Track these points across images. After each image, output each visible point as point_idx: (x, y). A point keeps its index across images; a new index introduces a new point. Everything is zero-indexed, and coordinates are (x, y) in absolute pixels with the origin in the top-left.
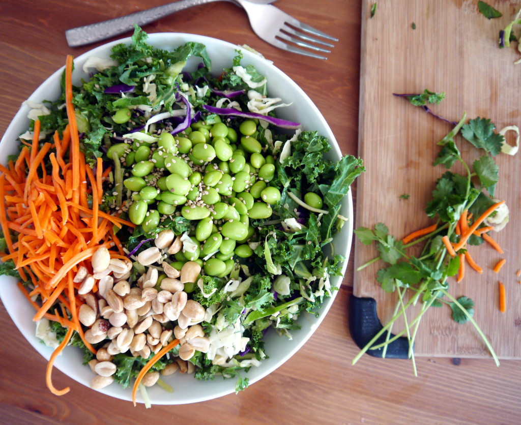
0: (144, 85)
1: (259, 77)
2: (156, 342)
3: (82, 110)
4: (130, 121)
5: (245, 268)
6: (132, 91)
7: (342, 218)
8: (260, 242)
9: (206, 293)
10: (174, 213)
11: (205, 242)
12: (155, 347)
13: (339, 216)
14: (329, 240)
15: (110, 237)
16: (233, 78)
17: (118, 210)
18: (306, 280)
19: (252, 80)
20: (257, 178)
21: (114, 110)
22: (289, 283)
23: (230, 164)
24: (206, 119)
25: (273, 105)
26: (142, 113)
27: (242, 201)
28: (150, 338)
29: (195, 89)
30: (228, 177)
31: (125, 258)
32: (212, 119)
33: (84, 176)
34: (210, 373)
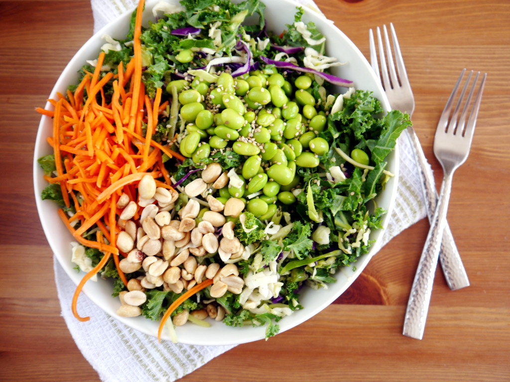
0: (210, 30)
1: (318, 35)
2: (189, 277)
3: (147, 46)
4: (192, 62)
5: (287, 216)
6: (198, 33)
7: (388, 173)
8: (303, 189)
9: (247, 228)
10: (225, 148)
11: (250, 180)
12: (188, 282)
13: (385, 171)
14: (373, 195)
15: (158, 168)
16: (293, 34)
17: (169, 143)
18: (345, 232)
19: (311, 37)
20: (307, 129)
21: (178, 50)
22: (329, 232)
23: (283, 110)
24: (264, 68)
25: (329, 63)
26: (204, 56)
27: (291, 147)
28: (184, 272)
29: (257, 41)
30: (281, 121)
31: (171, 188)
32: (270, 70)
33: (142, 105)
34: (240, 317)
